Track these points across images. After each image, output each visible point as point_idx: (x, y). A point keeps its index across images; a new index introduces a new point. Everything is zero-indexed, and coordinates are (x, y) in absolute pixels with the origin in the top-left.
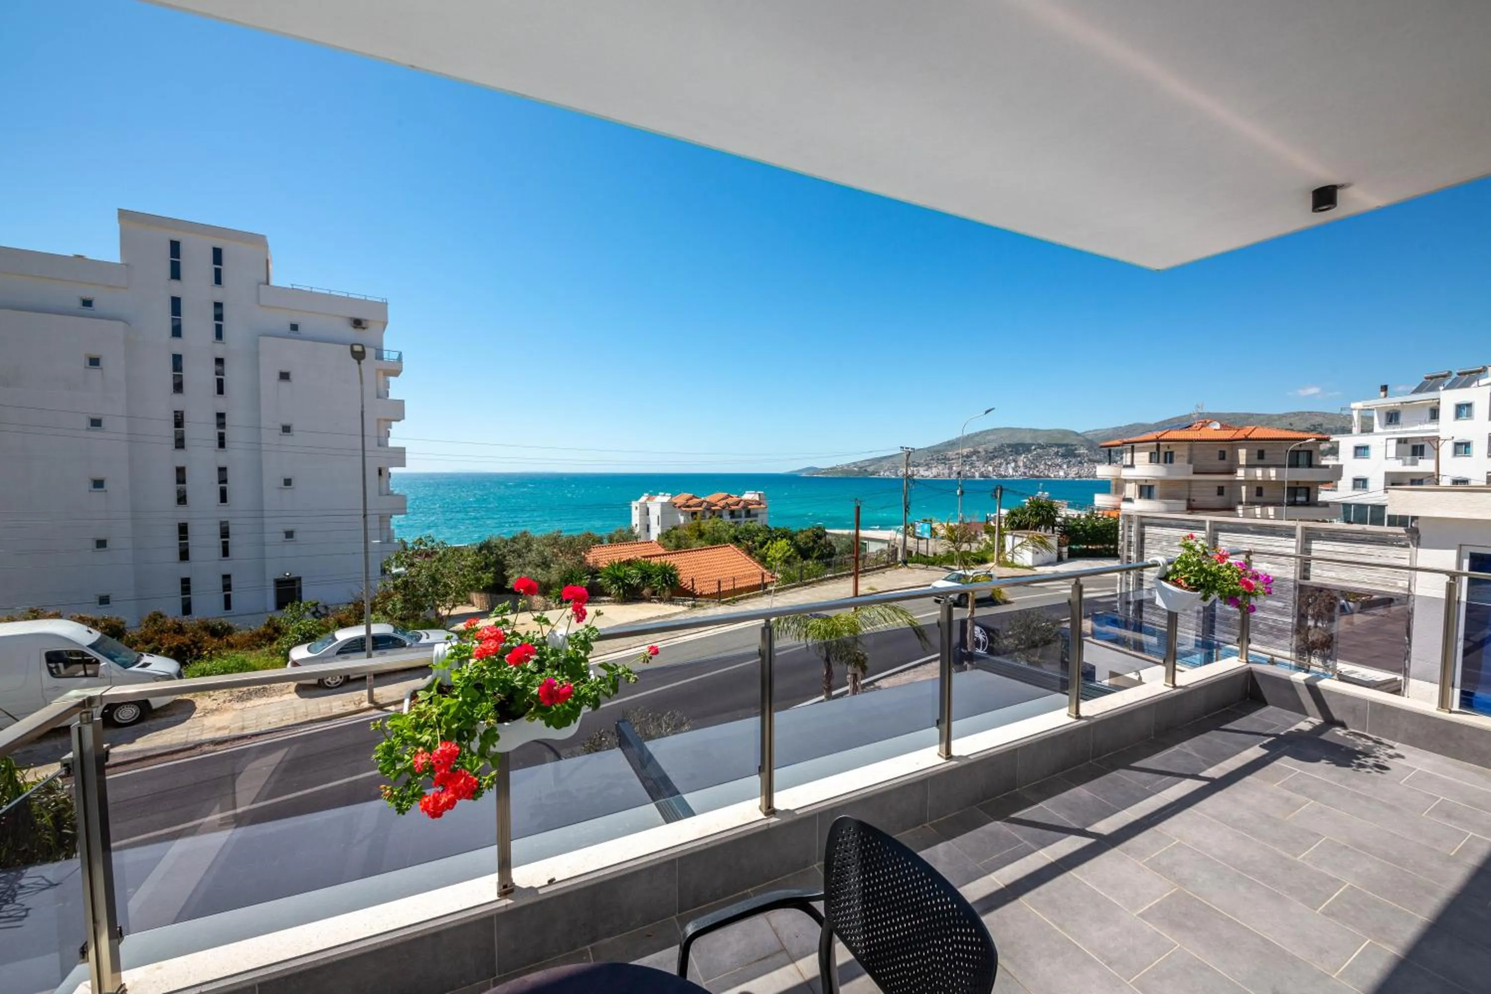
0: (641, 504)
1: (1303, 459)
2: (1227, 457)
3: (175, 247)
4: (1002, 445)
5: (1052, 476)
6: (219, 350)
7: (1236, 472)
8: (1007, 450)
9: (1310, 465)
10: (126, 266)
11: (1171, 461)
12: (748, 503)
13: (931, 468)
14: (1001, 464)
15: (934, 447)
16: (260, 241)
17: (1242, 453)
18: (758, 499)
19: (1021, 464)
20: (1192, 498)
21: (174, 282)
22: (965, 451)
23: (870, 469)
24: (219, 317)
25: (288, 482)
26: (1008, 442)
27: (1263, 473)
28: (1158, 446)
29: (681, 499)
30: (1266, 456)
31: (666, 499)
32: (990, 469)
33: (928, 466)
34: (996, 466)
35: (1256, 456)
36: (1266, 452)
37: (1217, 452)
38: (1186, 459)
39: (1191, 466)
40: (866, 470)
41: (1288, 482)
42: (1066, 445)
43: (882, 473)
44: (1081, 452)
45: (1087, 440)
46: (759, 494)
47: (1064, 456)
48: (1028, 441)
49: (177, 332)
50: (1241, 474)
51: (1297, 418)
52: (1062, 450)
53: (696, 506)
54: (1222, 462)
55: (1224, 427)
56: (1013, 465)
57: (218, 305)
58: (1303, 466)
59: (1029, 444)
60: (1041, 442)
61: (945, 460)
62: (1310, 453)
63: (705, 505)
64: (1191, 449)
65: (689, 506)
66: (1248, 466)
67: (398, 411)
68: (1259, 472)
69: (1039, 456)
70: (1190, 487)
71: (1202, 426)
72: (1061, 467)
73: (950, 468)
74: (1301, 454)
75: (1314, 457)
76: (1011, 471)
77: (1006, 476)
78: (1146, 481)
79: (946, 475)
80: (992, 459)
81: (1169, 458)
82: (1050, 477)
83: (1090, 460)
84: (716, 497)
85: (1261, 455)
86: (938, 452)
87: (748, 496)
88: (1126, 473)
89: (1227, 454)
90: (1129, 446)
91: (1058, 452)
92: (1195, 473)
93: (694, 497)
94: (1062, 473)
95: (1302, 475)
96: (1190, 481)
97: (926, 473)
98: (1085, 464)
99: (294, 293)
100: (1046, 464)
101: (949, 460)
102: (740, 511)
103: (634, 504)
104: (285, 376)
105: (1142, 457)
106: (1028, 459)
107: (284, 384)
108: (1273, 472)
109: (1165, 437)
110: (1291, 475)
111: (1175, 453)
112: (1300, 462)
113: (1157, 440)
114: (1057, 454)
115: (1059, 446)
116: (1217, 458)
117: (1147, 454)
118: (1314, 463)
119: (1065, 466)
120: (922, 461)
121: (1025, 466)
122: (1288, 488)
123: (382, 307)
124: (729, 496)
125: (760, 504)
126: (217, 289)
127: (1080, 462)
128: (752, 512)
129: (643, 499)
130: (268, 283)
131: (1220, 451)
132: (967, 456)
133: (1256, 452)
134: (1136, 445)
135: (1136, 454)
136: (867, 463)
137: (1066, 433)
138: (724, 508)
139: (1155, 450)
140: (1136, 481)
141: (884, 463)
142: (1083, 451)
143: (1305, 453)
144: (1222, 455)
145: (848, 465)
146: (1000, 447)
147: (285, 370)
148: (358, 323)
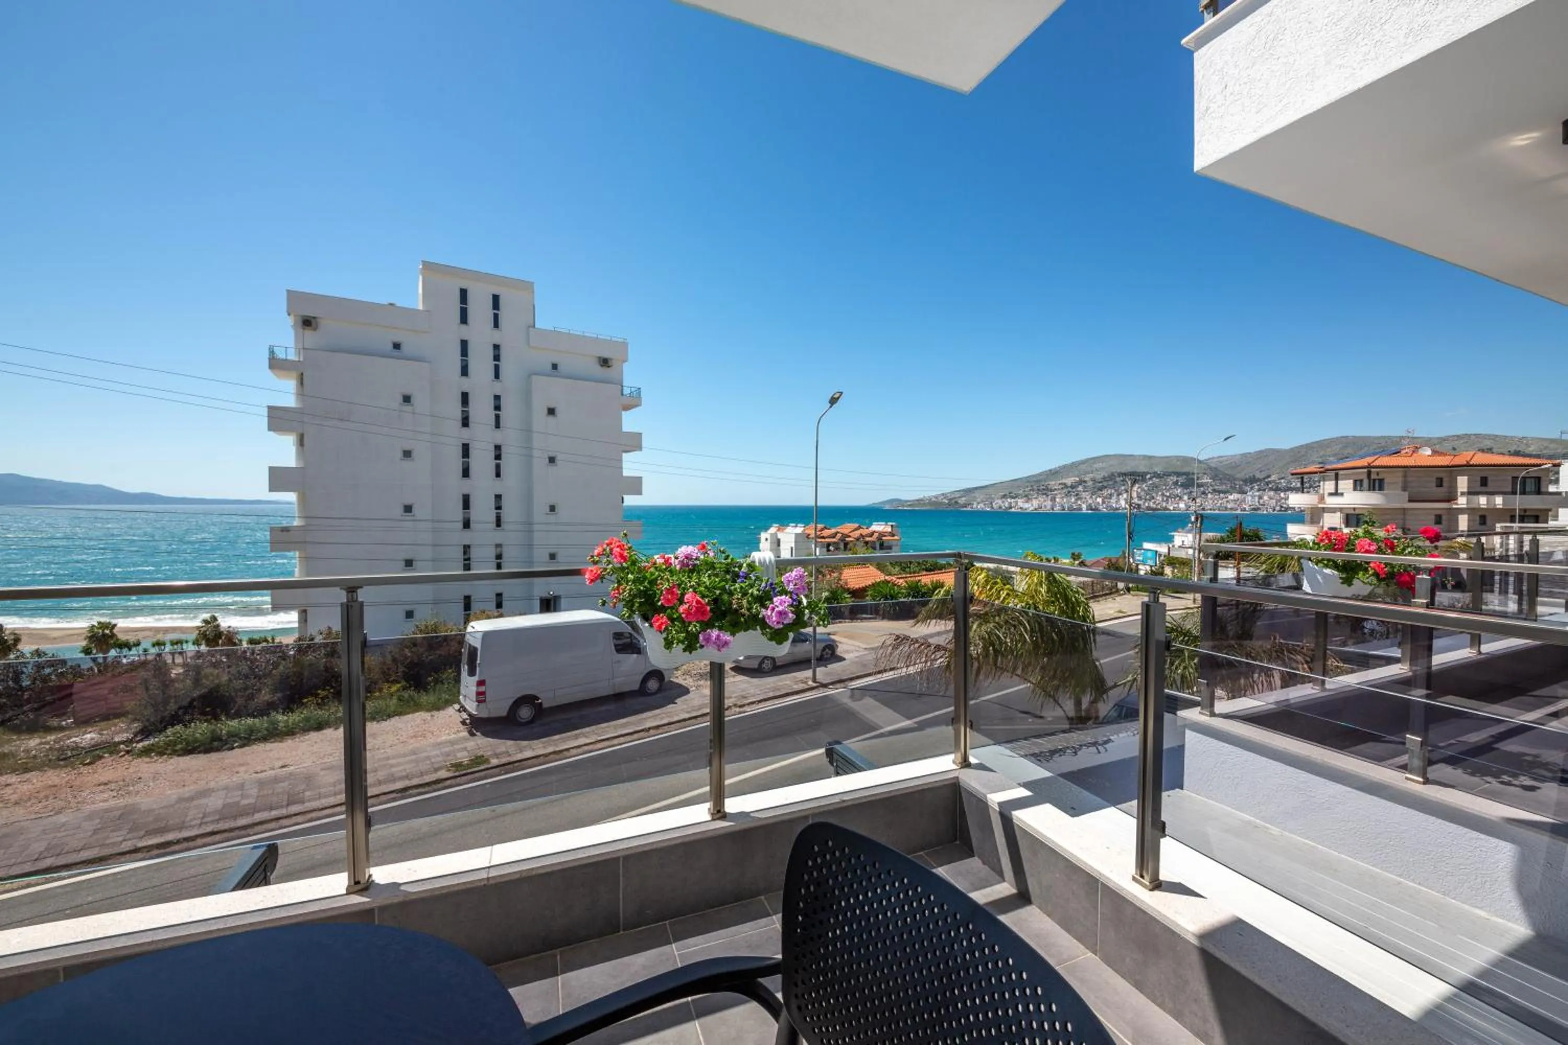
0: (771, 534)
1: (1531, 486)
2: (1445, 484)
3: (464, 293)
4: (1113, 474)
5: (1171, 508)
6: (497, 388)
7: (1456, 499)
8: (1118, 479)
9: (1539, 492)
10: (428, 311)
11: (1381, 488)
12: (882, 534)
13: (1031, 499)
14: (1111, 495)
15: (1033, 476)
16: (528, 287)
17: (1462, 483)
18: (889, 530)
19: (1134, 495)
20: (1407, 527)
21: (463, 326)
22: (1069, 481)
23: (962, 501)
24: (497, 358)
25: (553, 508)
26: (1119, 471)
27: (1488, 501)
28: (1369, 473)
29: (813, 530)
30: (1490, 483)
31: (799, 530)
32: (1099, 500)
33: (1028, 498)
34: (1106, 498)
35: (1479, 483)
36: (1489, 479)
37: (1434, 480)
38: (1400, 484)
39: (1406, 494)
40: (956, 502)
41: (1520, 510)
42: (1187, 474)
43: (975, 506)
44: (1206, 481)
45: (1211, 468)
46: (892, 526)
47: (1185, 486)
48: (1142, 469)
49: (465, 371)
50: (1462, 501)
51: (1462, 441)
52: (1181, 480)
53: (829, 537)
54: (1440, 489)
55: (1435, 453)
56: (1125, 496)
57: (496, 347)
58: (1532, 493)
59: (1144, 472)
60: (1158, 470)
61: (1046, 491)
62: (1539, 480)
63: (839, 535)
64: (1405, 476)
65: (823, 537)
66: (1470, 493)
67: (634, 443)
68: (1483, 501)
69: (1155, 487)
70: (1404, 514)
71: (1414, 452)
72: (1181, 498)
73: (1053, 500)
74: (1529, 481)
75: (1543, 484)
76: (1123, 503)
77: (1117, 509)
78: (1354, 509)
79: (1049, 507)
80: (1100, 489)
81: (1376, 485)
82: (1169, 509)
83: (1214, 491)
84: (847, 528)
85: (1484, 481)
86: (1037, 481)
87: (878, 527)
88: (1331, 502)
89: (1445, 480)
90: (1333, 474)
91: (1177, 481)
92: (1410, 501)
93: (825, 528)
94: (1182, 505)
95: (1532, 502)
96: (1404, 509)
97: (1026, 506)
98: (1210, 496)
99: (556, 334)
100: (1163, 495)
101: (1051, 490)
102: (874, 542)
103: (763, 536)
104: (551, 411)
105: (1346, 485)
106: (1143, 490)
107: (551, 418)
108: (1499, 501)
109: (1377, 463)
110: (1518, 502)
111: (1386, 481)
112: (1528, 489)
113: (1369, 467)
114: (1176, 483)
115: (1178, 474)
116: (1434, 484)
117: (1351, 481)
118: (1543, 489)
119: (1186, 498)
120: (1021, 492)
121: (1139, 497)
122: (1519, 514)
123: (624, 345)
124: (859, 528)
125: (893, 535)
126: (496, 332)
127: (1204, 493)
128: (885, 544)
129: (773, 530)
130: (534, 326)
131: (1437, 479)
132: (1072, 487)
133: (1479, 479)
134: (1341, 472)
135: (1339, 482)
136: (957, 495)
137: (1187, 460)
138: (858, 539)
139: (1364, 477)
140: (1341, 510)
141: (977, 494)
142: (1206, 480)
143: (1533, 480)
144: (1440, 482)
145: (936, 497)
146: (1109, 477)
147: (552, 406)
148: (605, 362)
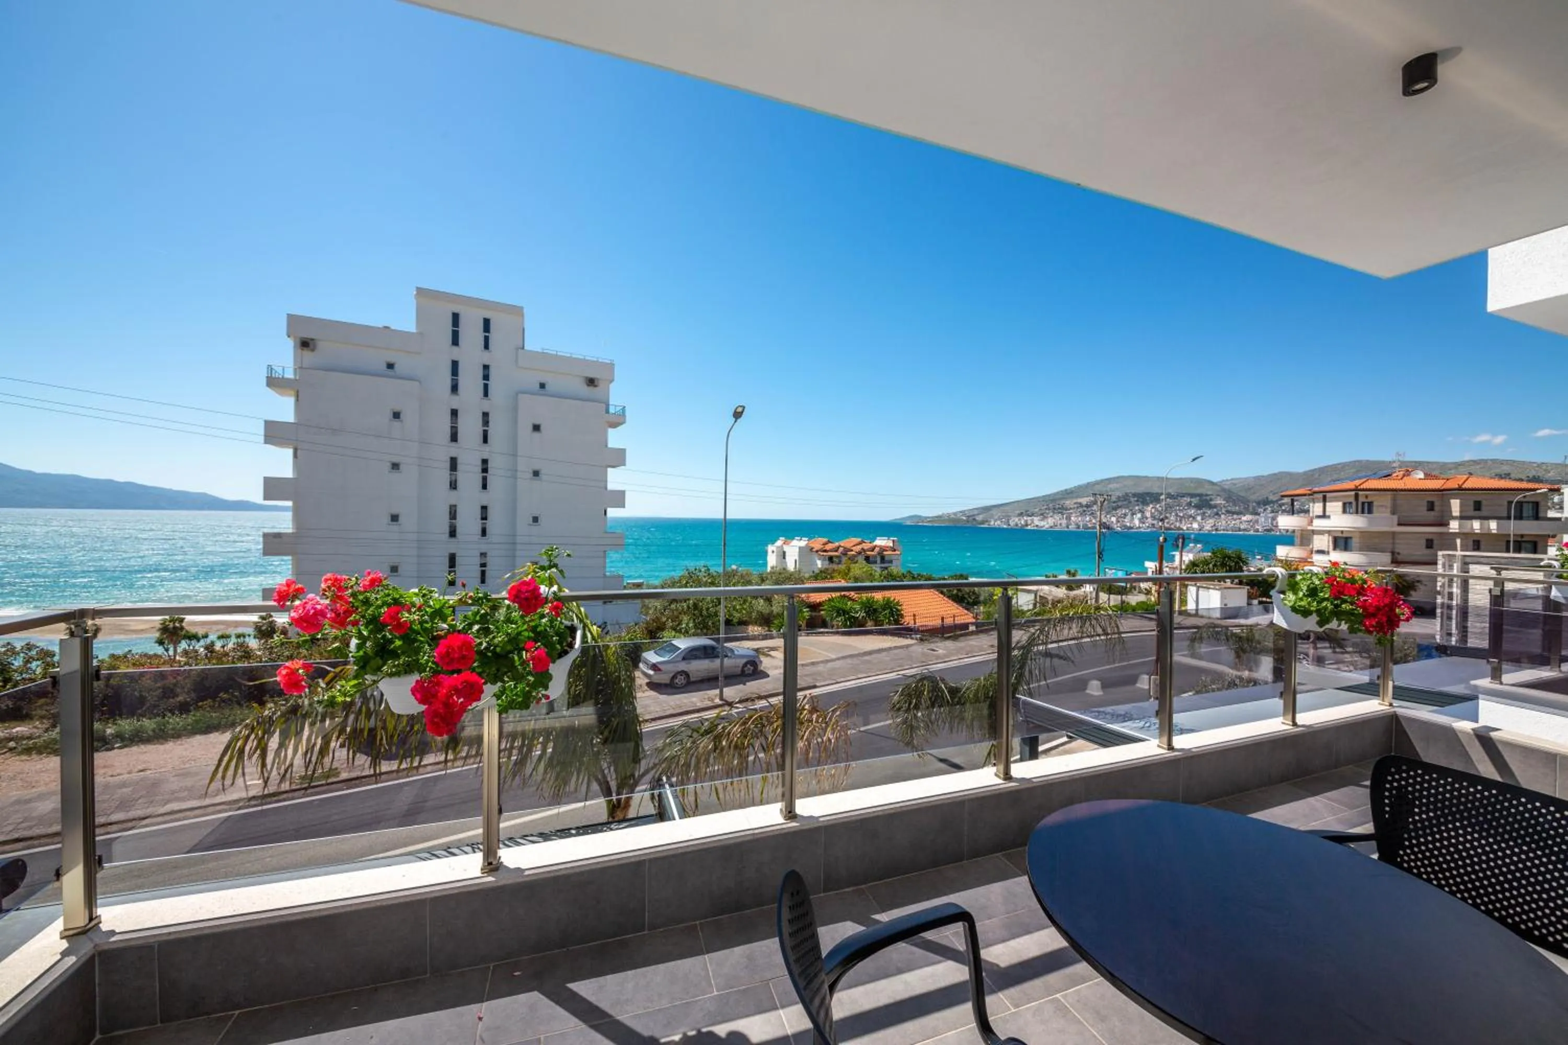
0: (778, 547)
1: (1527, 510)
2: (1436, 508)
3: (456, 317)
4: (1127, 494)
5: (1185, 528)
6: (486, 406)
7: (1448, 524)
8: (1132, 499)
9: (1537, 517)
10: (420, 334)
11: (1370, 512)
12: (883, 549)
13: (1047, 518)
14: (1125, 515)
15: (1049, 496)
16: (517, 311)
17: (1455, 506)
18: (891, 545)
19: (1148, 514)
20: (1397, 550)
21: (455, 348)
22: (1084, 501)
23: (980, 518)
24: (486, 377)
25: (535, 519)
26: (1133, 491)
27: (1481, 525)
28: (1357, 496)
29: (818, 543)
30: (1483, 508)
31: (803, 543)
32: (1114, 519)
33: (1044, 516)
34: (1120, 517)
35: (1472, 508)
36: (1484, 503)
37: (1425, 504)
38: (1389, 510)
39: (1395, 518)
40: (974, 519)
41: (1513, 535)
42: (1200, 495)
43: (992, 523)
44: (1219, 502)
45: (1224, 490)
46: (893, 541)
47: (1198, 507)
48: (1156, 490)
49: (455, 388)
50: (1454, 526)
52: (1195, 501)
53: (831, 551)
54: (1432, 513)
55: (1428, 476)
56: (1139, 515)
57: (486, 367)
58: (1528, 518)
59: (1157, 493)
60: (1172, 491)
61: (1061, 510)
62: (1536, 505)
63: (841, 549)
64: (1394, 500)
65: (825, 551)
66: (1462, 518)
67: (618, 458)
68: (1476, 525)
69: (1169, 507)
70: (1393, 538)
71: (1404, 476)
72: (1194, 518)
73: (1068, 518)
74: (1525, 506)
75: (1541, 509)
76: (1137, 522)
77: (1132, 528)
78: (1342, 532)
79: (1064, 525)
80: (1115, 509)
81: (1366, 508)
82: (1182, 529)
83: (1228, 512)
84: (850, 542)
85: (1478, 506)
86: (1053, 501)
87: (881, 542)
88: (1318, 524)
89: (1437, 504)
90: (1321, 495)
91: (1191, 502)
92: (1400, 524)
93: (829, 542)
94: (1195, 526)
95: (1529, 528)
96: (1394, 533)
97: (1042, 523)
98: (1223, 516)
99: (544, 356)
100: (1177, 515)
101: (1066, 510)
102: (875, 556)
103: (770, 548)
104: (536, 428)
105: (1335, 507)
106: (1157, 510)
107: (536, 434)
108: (1493, 525)
109: (1364, 486)
110: (1514, 527)
111: (1375, 503)
112: (1525, 515)
113: (1356, 489)
114: (1189, 504)
115: (1192, 496)
116: (1425, 508)
117: (1340, 504)
118: (1541, 515)
119: (1199, 518)
120: (1037, 510)
121: (1153, 517)
122: (1514, 541)
123: (610, 367)
124: (863, 542)
125: (895, 550)
126: (486, 353)
127: (1217, 514)
128: (886, 558)
129: (779, 543)
130: (523, 348)
131: (1428, 502)
132: (1087, 506)
133: (1472, 503)
134: (1328, 495)
135: (1328, 504)
136: (976, 512)
137: (1199, 482)
138: (859, 553)
139: (1352, 500)
140: (1329, 532)
141: (994, 512)
142: (1219, 501)
143: (1531, 505)
144: (1431, 507)
145: (955, 514)
146: (1123, 496)
147: (537, 423)
148: (591, 382)
